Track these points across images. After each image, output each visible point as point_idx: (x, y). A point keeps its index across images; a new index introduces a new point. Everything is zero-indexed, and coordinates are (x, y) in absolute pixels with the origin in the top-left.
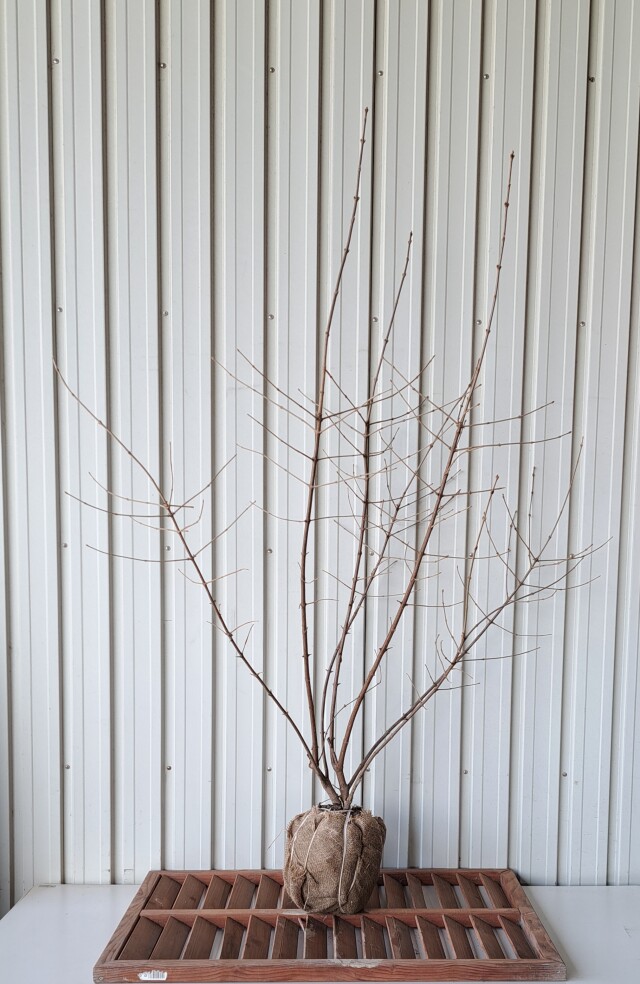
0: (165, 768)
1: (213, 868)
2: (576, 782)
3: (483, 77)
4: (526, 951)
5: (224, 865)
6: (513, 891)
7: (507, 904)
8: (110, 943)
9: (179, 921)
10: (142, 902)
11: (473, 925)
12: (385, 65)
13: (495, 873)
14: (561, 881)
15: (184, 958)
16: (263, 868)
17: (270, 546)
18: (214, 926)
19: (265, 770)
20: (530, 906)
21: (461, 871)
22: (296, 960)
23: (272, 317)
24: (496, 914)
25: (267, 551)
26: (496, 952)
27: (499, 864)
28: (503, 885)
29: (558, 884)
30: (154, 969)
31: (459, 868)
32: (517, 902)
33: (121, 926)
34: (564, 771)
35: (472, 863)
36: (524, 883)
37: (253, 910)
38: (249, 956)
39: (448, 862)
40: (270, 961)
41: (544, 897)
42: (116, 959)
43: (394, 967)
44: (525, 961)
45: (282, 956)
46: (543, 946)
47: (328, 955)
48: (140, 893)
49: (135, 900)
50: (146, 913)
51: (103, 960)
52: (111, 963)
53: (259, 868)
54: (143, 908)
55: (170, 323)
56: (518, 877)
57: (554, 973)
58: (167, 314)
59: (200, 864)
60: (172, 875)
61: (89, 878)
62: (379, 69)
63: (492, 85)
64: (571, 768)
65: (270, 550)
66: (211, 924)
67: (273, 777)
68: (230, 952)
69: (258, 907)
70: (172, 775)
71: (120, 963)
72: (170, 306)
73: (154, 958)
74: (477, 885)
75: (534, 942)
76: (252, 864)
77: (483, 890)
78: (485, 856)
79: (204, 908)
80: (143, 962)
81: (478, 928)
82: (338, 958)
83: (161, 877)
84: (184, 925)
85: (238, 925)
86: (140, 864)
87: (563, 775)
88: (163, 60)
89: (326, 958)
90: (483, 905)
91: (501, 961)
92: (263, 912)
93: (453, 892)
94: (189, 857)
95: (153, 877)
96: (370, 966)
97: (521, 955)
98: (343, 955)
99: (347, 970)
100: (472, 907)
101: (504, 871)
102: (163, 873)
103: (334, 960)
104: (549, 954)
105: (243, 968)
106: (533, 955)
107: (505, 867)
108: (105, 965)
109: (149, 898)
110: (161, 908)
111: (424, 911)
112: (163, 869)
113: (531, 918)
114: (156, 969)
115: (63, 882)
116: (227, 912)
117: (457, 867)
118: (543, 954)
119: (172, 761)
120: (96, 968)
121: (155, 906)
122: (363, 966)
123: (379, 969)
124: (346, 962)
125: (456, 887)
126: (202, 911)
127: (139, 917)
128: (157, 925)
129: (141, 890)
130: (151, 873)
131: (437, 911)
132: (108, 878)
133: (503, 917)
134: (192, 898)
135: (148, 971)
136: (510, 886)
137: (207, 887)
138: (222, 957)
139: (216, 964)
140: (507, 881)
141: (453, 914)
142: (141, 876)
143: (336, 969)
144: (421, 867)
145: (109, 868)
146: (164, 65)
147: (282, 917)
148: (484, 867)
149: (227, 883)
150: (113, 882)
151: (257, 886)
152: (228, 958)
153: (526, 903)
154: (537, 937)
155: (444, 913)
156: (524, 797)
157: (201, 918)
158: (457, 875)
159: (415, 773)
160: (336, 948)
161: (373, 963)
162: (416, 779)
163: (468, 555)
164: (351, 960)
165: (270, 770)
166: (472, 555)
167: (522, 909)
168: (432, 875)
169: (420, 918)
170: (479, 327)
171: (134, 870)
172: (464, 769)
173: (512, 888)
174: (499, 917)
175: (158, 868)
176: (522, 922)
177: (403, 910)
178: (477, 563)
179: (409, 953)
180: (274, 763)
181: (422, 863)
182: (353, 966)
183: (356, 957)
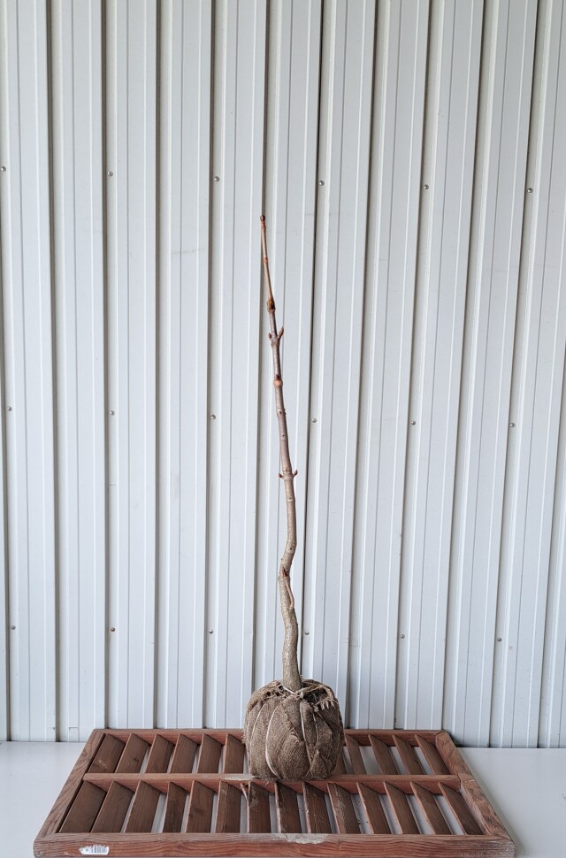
0: (109, 630)
1: (155, 727)
2: (511, 648)
4: (471, 827)
5: (166, 723)
6: (450, 755)
7: (446, 770)
8: (52, 812)
9: (122, 786)
10: (85, 765)
11: (415, 793)
13: (430, 735)
14: (494, 741)
15: (127, 831)
16: (204, 727)
17: (214, 412)
18: (156, 790)
19: (207, 633)
20: (469, 773)
21: (397, 732)
22: (240, 835)
23: (218, 179)
24: (437, 782)
25: (210, 417)
26: (442, 826)
27: (433, 725)
28: (437, 746)
29: (490, 746)
30: (95, 843)
31: (395, 729)
32: (456, 768)
33: (63, 792)
34: (499, 636)
35: (408, 725)
36: (460, 745)
37: (195, 775)
38: (192, 829)
39: (384, 724)
40: (214, 835)
41: (478, 758)
42: (57, 832)
43: (340, 842)
44: (473, 837)
45: (226, 830)
46: (488, 820)
47: (272, 828)
48: (84, 753)
49: (79, 762)
50: (89, 777)
51: (44, 833)
52: (52, 836)
53: (201, 727)
54: (86, 772)
55: (115, 184)
56: (452, 738)
57: (502, 850)
58: (111, 174)
59: (143, 722)
60: (116, 734)
61: (34, 736)
64: (506, 635)
65: (214, 416)
66: (154, 788)
67: (215, 639)
68: (172, 825)
69: (200, 771)
70: (117, 638)
71: (60, 836)
72: (115, 166)
73: (96, 831)
74: (413, 746)
75: (478, 815)
76: (192, 722)
77: (419, 751)
78: (420, 717)
79: (147, 772)
80: (85, 835)
81: (420, 797)
82: (282, 832)
83: (105, 735)
84: (127, 790)
85: (182, 790)
86: (85, 722)
87: (498, 640)
89: (270, 832)
90: (421, 771)
91: (448, 838)
92: (206, 777)
93: (390, 754)
94: (133, 716)
95: (97, 736)
96: (315, 842)
97: (467, 830)
98: (287, 830)
99: (292, 845)
100: (412, 773)
101: (439, 732)
102: (107, 732)
103: (278, 835)
104: (496, 830)
105: (187, 843)
106: (480, 832)
107: (439, 728)
108: (45, 839)
109: (93, 759)
110: (104, 771)
111: (364, 777)
112: (107, 727)
113: (472, 787)
114: (98, 844)
115: (9, 739)
116: (169, 776)
117: (392, 728)
118: (489, 829)
119: (117, 622)
120: (36, 842)
121: (98, 769)
122: (308, 841)
123: (325, 845)
124: (291, 837)
125: (393, 748)
126: (144, 775)
127: (82, 782)
128: (100, 790)
129: (84, 750)
130: (96, 731)
131: (379, 777)
132: (53, 736)
133: (443, 784)
134: (135, 759)
135: (89, 845)
136: (446, 749)
137: (150, 745)
138: (165, 830)
139: (159, 839)
140: (443, 744)
141: (394, 781)
142: (86, 733)
143: (281, 844)
144: (357, 728)
145: (54, 726)
147: (224, 783)
148: (418, 729)
149: (170, 743)
150: (58, 740)
151: (199, 745)
152: (172, 831)
153: (465, 769)
154: (483, 809)
155: (384, 779)
156: (460, 661)
157: (144, 783)
158: (393, 737)
159: (354, 636)
160: (279, 819)
161: (319, 838)
162: (354, 643)
163: (410, 423)
164: (295, 835)
165: (211, 633)
166: (414, 424)
167: (462, 776)
168: (369, 736)
169: (362, 784)
170: (426, 192)
171: (78, 728)
172: (401, 633)
173: (448, 752)
174: (439, 785)
175: (102, 726)
176: (463, 790)
177: (344, 777)
178: (418, 431)
179: (354, 826)
180: (216, 625)
181: (359, 724)
182: (298, 841)
183: (300, 832)
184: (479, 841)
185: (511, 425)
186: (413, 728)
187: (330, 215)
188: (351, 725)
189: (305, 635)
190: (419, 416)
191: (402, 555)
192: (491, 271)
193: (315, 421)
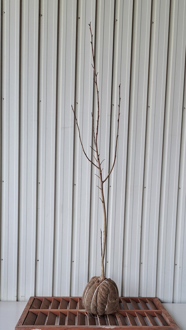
0: (37, 260)
1: (53, 296)
2: (180, 267)
3: (152, 23)
4: (165, 323)
5: (57, 295)
6: (159, 304)
7: (157, 308)
8: (20, 320)
9: (43, 313)
10: (29, 307)
11: (146, 315)
12: (118, 17)
13: (151, 299)
14: (174, 302)
15: (47, 325)
16: (70, 296)
17: (75, 183)
18: (55, 315)
19: (72, 261)
20: (165, 309)
22: (86, 326)
23: (77, 103)
24: (154, 312)
25: (74, 185)
26: (155, 324)
27: (153, 295)
28: (154, 302)
29: (173, 303)
30: (36, 328)
31: (139, 297)
32: (161, 308)
33: (23, 314)
34: (176, 263)
35: (143, 295)
36: (162, 303)
37: (68, 310)
38: (69, 324)
39: (135, 295)
40: (76, 326)
41: (169, 307)
42: (23, 325)
43: (120, 328)
44: (165, 327)
45: (81, 325)
46: (171, 322)
47: (97, 324)
48: (28, 304)
49: (27, 306)
50: (31, 310)
51: (18, 325)
52: (21, 326)
53: (69, 296)
54: (30, 309)
55: (42, 104)
56: (159, 300)
58: (40, 101)
59: (49, 294)
60: (39, 298)
61: (9, 299)
62: (116, 19)
63: (155, 25)
64: (178, 262)
65: (75, 184)
66: (54, 314)
67: (75, 264)
68: (62, 323)
69: (70, 309)
70: (39, 263)
71: (24, 326)
72: (42, 98)
73: (36, 325)
74: (145, 303)
75: (168, 321)
76: (66, 294)
77: (148, 304)
78: (148, 293)
79: (51, 309)
80: (33, 326)
81: (148, 316)
83: (35, 299)
84: (45, 314)
85: (64, 315)
86: (27, 294)
87: (175, 265)
88: (41, 13)
90: (148, 309)
91: (157, 327)
92: (72, 310)
93: (138, 305)
94: (45, 292)
95: (32, 299)
96: (112, 328)
97: (164, 325)
98: (102, 324)
99: (104, 329)
100: (145, 309)
101: (155, 298)
102: (35, 297)
103: (100, 326)
104: (174, 325)
105: (68, 328)
106: (168, 325)
107: (155, 297)
108: (19, 327)
109: (31, 305)
110: (36, 309)
111: (128, 310)
112: (35, 296)
113: (166, 313)
116: (59, 310)
117: (138, 297)
118: (171, 325)
119: (39, 258)
120: (16, 328)
121: (34, 308)
122: (110, 328)
123: (115, 329)
124: (103, 327)
125: (138, 303)
127: (29, 312)
128: (36, 315)
129: (28, 303)
130: (31, 298)
131: (134, 310)
132: (16, 299)
134: (46, 306)
135: (34, 329)
136: (157, 303)
137: (51, 302)
138: (60, 325)
139: (58, 327)
140: (156, 301)
141: (139, 312)
142: (28, 298)
143: (100, 328)
144: (125, 296)
145: (16, 295)
146: (42, 15)
147: (79, 312)
148: (147, 297)
149: (58, 301)
150: (17, 301)
151: (68, 302)
152: (62, 325)
153: (163, 308)
154: (169, 319)
155: (135, 311)
156: (162, 272)
157: (50, 312)
158: (138, 299)
159: (124, 263)
160: (99, 322)
161: (113, 327)
162: (124, 266)
163: (144, 188)
164: (105, 326)
165: (73, 262)
166: (145, 188)
167: (162, 310)
168: (130, 299)
169: (127, 312)
170: (149, 108)
171: (25, 296)
172: (141, 262)
173: (158, 303)
174: (155, 313)
175: (34, 296)
176: (163, 314)
177: (121, 310)
178: (147, 190)
179: (125, 324)
180: (75, 259)
181: (126, 295)
182: (106, 328)
183: (106, 325)
184: (168, 328)
185: (179, 188)
186: (145, 296)
187: (116, 116)
188: (123, 296)
189: (107, 263)
190: (147, 185)
191: (141, 234)
192: (171, 135)
193: (110, 187)
